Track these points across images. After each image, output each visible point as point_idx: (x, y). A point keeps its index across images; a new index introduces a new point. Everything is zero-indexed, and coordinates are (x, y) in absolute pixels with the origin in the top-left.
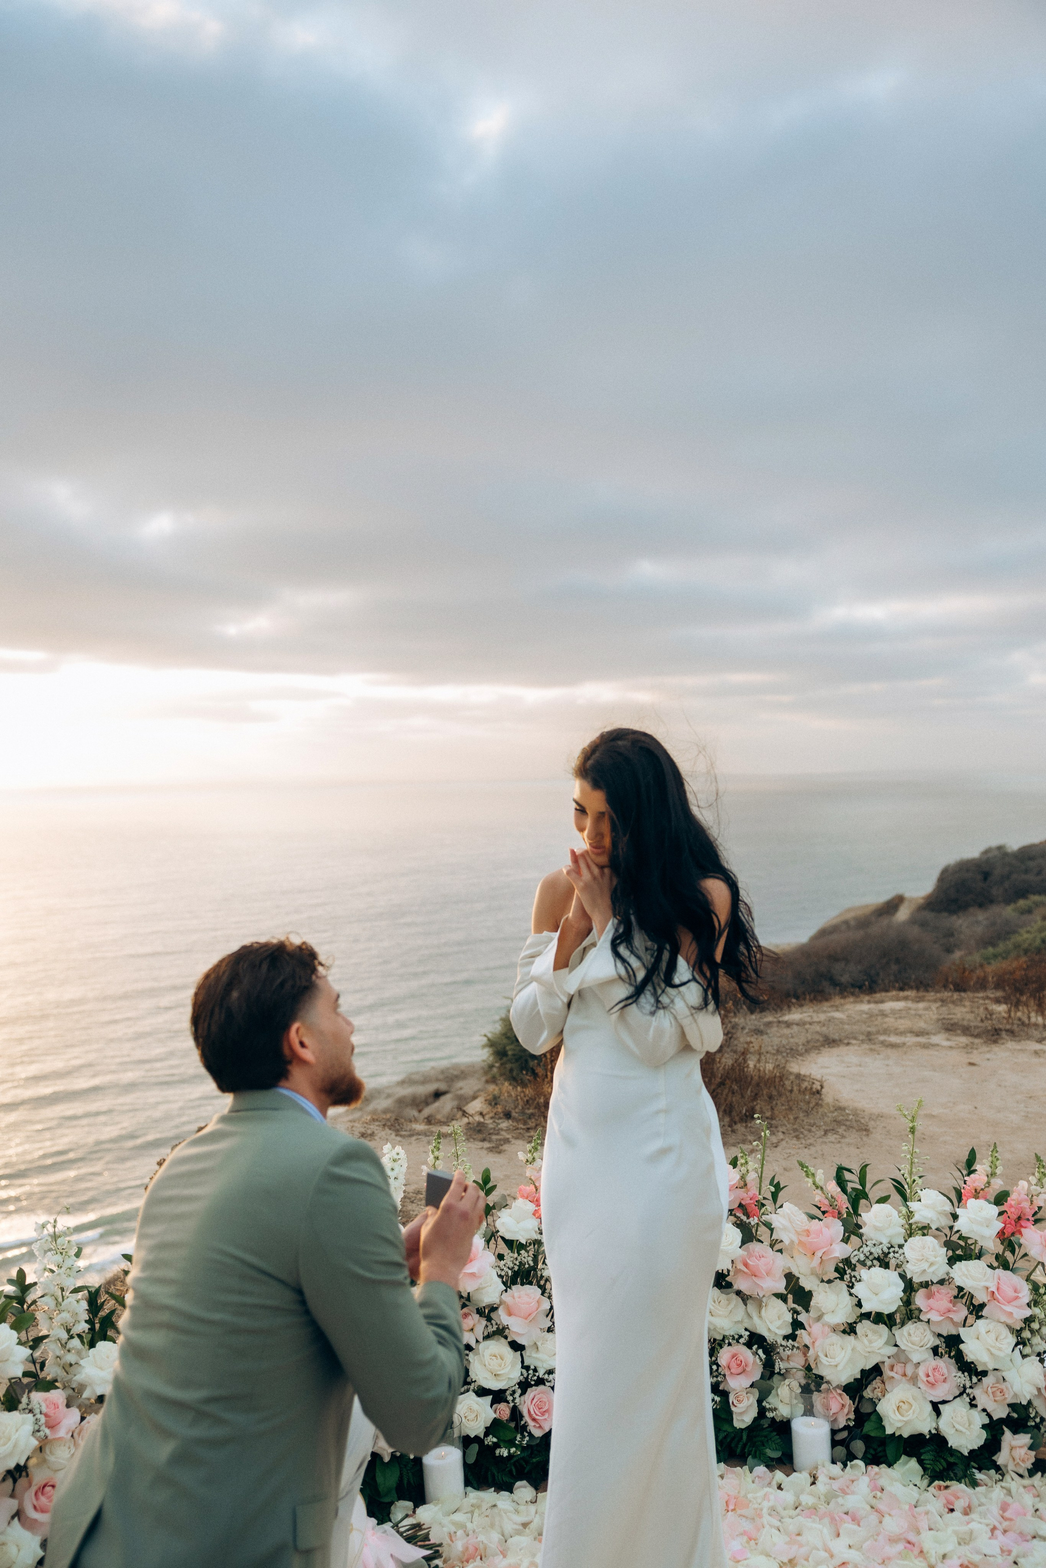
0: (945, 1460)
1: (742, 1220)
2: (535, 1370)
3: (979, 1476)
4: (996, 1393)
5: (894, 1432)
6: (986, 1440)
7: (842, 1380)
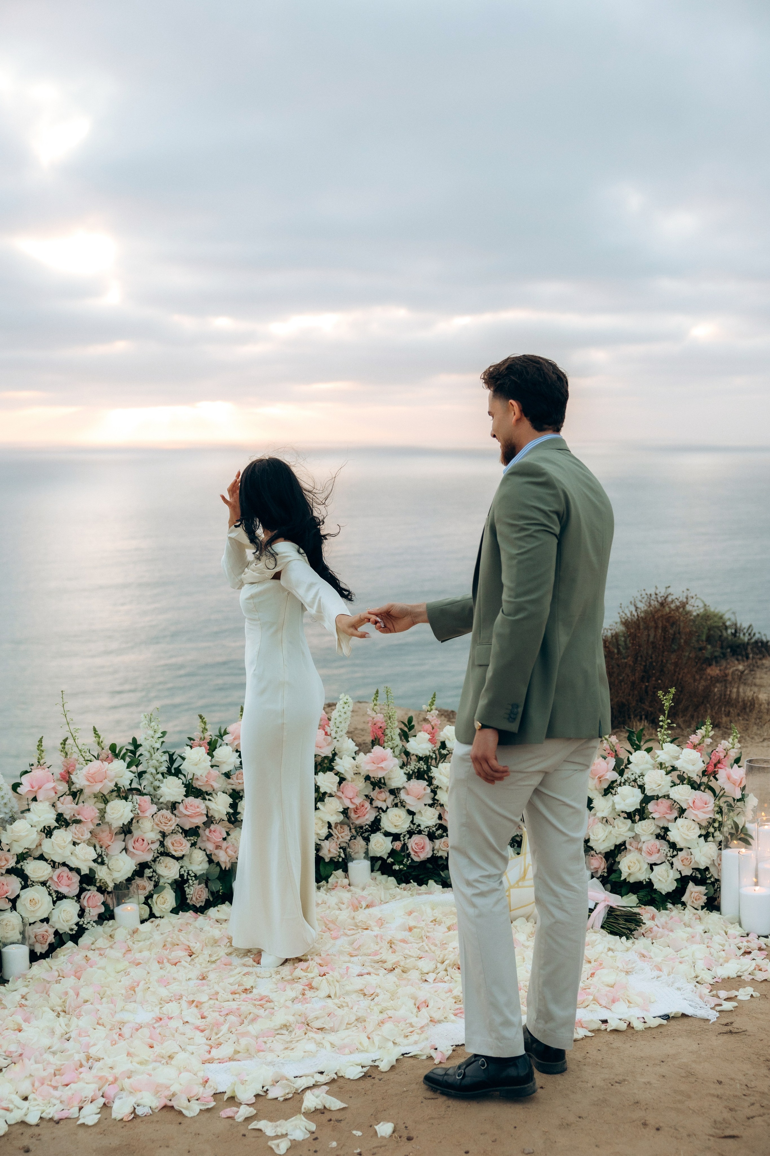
0: (651, 896)
2: (419, 825)
3: (670, 906)
4: (685, 860)
5: (625, 879)
6: (677, 887)
7: (603, 850)
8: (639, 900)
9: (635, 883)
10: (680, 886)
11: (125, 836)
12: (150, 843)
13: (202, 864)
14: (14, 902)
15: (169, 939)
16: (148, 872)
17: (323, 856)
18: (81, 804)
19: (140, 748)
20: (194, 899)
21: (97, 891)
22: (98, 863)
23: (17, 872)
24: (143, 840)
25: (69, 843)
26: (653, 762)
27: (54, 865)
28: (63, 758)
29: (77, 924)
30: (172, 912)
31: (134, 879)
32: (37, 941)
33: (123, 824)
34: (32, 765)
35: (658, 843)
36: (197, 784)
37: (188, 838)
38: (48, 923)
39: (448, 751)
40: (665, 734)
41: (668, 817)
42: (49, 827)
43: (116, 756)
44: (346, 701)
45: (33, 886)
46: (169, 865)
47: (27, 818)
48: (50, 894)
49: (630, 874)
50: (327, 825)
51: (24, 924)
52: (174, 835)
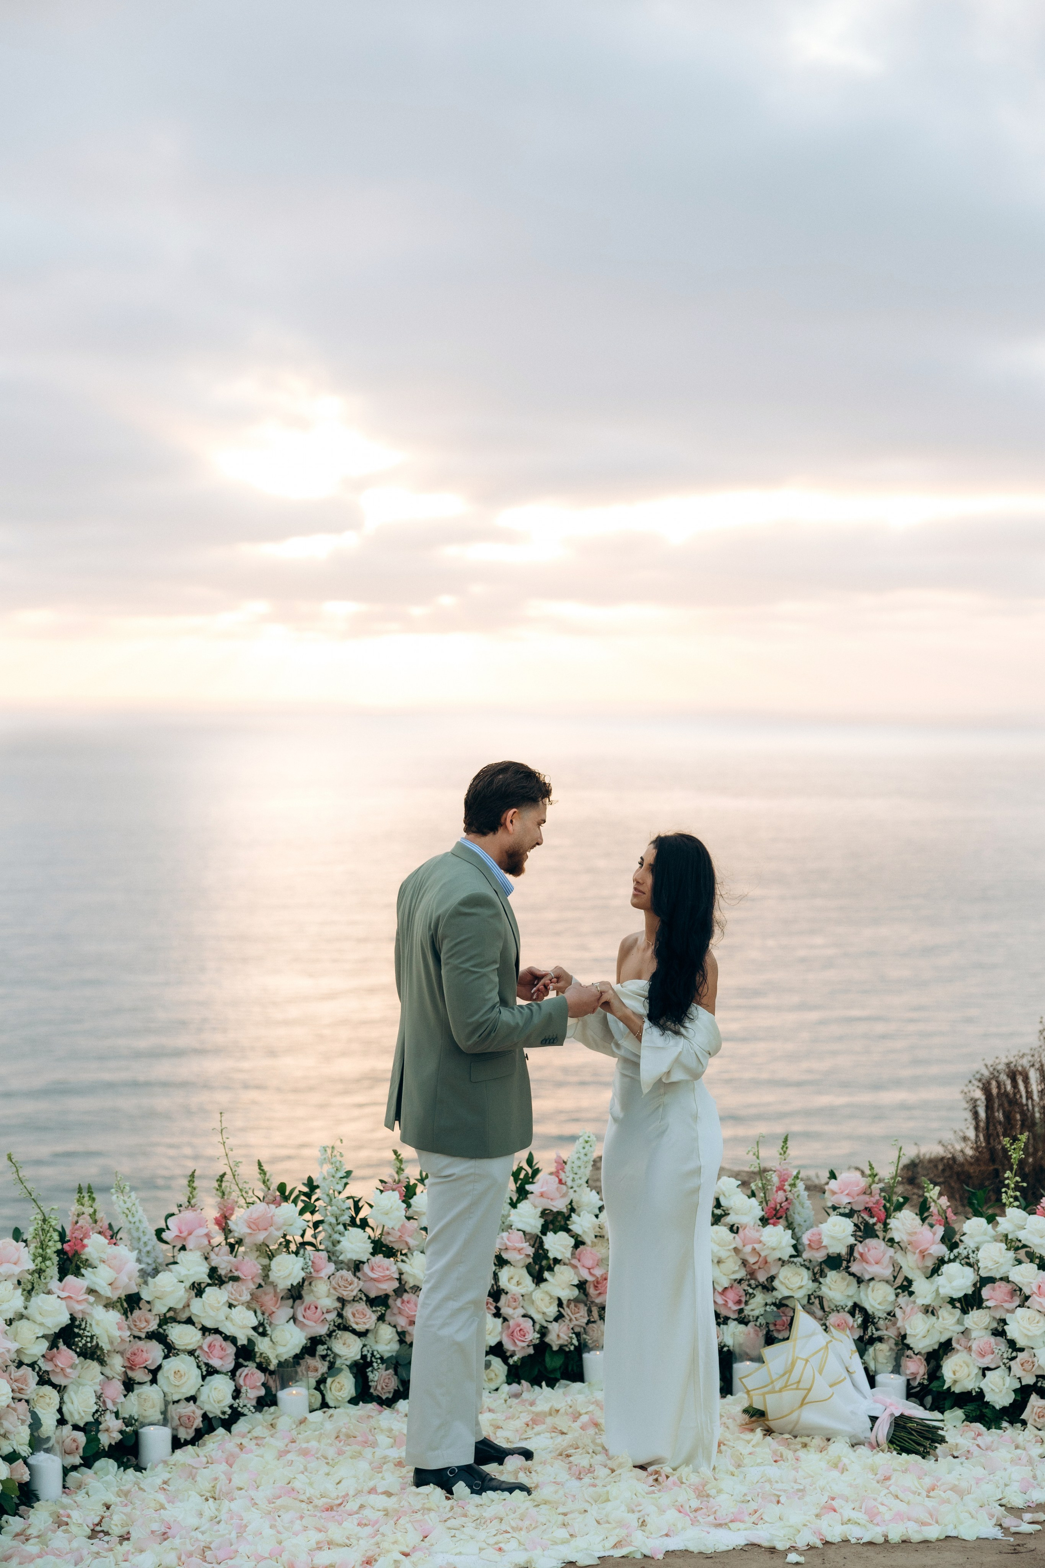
1: (865, 1220)
3: (1005, 1424)
4: (1025, 1364)
5: (949, 1388)
6: (1015, 1400)
7: (923, 1348)
8: (965, 1415)
9: (962, 1393)
10: (1019, 1399)
11: (294, 1302)
12: (325, 1312)
13: (391, 1343)
14: (154, 1373)
15: (344, 1430)
16: (321, 1350)
17: (550, 1342)
18: (240, 1257)
19: (317, 1191)
20: (379, 1388)
21: (257, 1368)
22: (260, 1334)
23: (159, 1337)
24: (316, 1308)
25: (224, 1304)
26: (993, 1233)
27: (205, 1330)
28: (219, 1199)
29: (231, 1407)
30: (350, 1402)
31: (303, 1358)
32: (181, 1425)
33: (292, 1285)
34: (181, 1206)
35: (992, 1340)
36: (387, 1240)
37: (374, 1309)
38: (195, 1402)
39: (724, 1211)
40: (1011, 1197)
41: (1007, 1306)
42: (199, 1284)
43: (286, 1199)
44: (587, 1139)
45: (178, 1355)
46: (348, 1341)
47: (173, 1270)
48: (199, 1367)
49: (955, 1382)
50: (557, 1302)
51: (166, 1403)
52: (356, 1304)
